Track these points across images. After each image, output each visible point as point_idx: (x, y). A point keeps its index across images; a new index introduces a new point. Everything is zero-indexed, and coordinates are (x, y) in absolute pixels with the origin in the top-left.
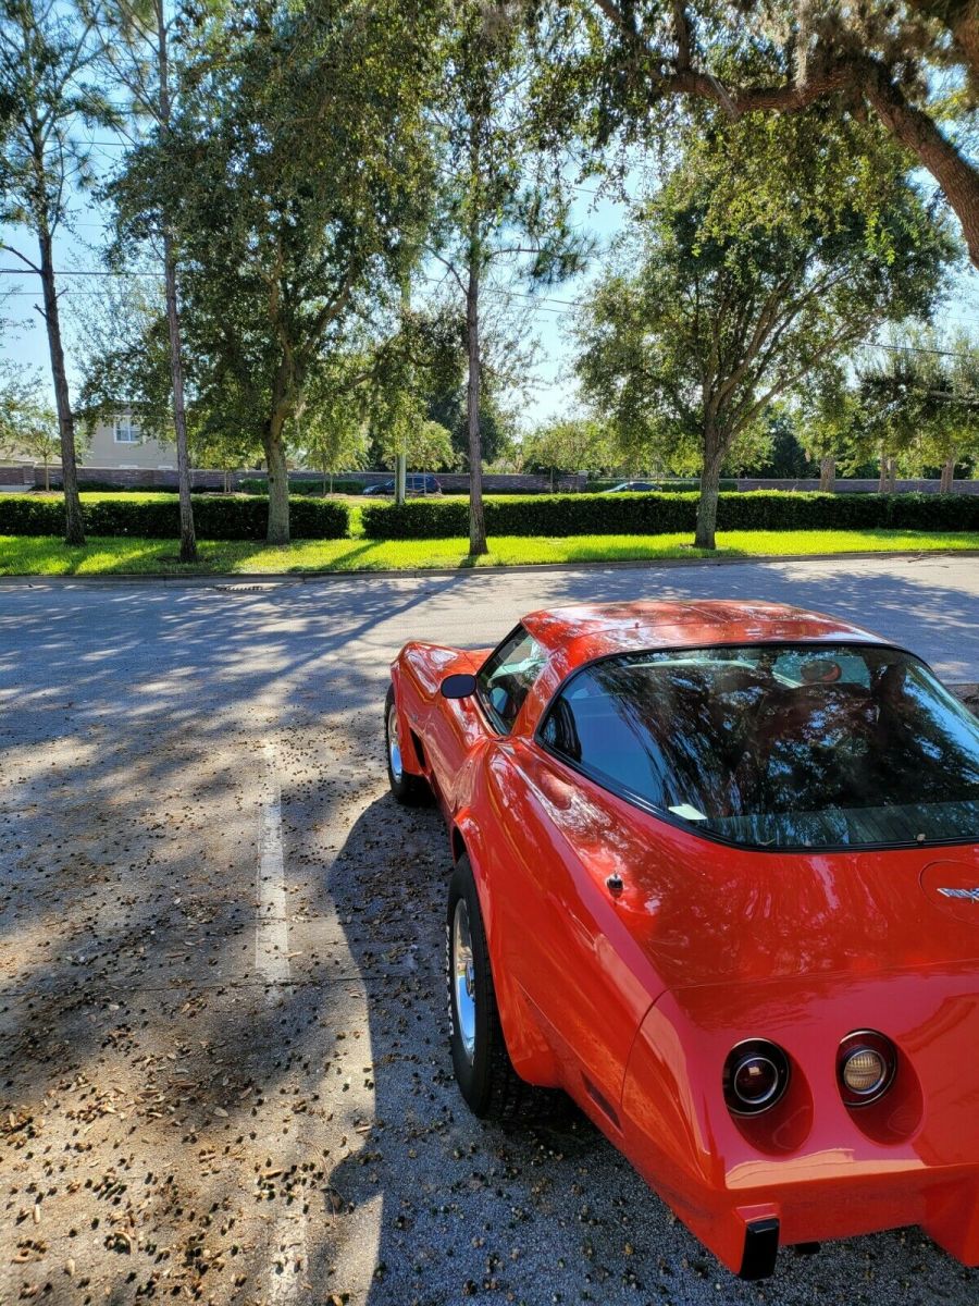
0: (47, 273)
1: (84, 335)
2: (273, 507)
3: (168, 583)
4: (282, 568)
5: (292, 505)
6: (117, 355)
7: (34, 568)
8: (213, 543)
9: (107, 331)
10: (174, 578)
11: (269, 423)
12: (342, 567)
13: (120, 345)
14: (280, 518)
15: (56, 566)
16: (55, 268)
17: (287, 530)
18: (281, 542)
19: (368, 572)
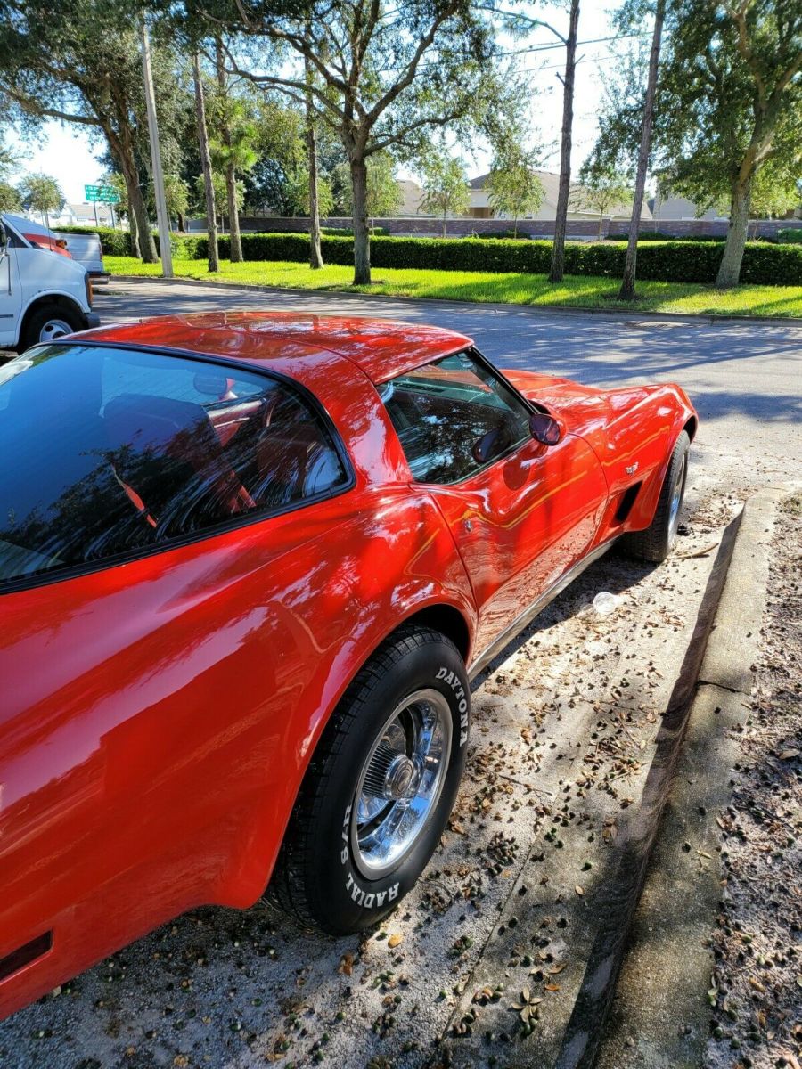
0: (571, 44)
1: (605, 95)
2: (727, 252)
3: (595, 316)
4: (698, 309)
5: (748, 251)
6: (626, 112)
7: (505, 298)
8: (665, 285)
9: (623, 90)
10: (599, 312)
11: (739, 169)
12: (761, 312)
13: (632, 102)
14: (732, 263)
15: (521, 297)
16: (579, 39)
17: (736, 275)
18: (724, 287)
19: (782, 319)
